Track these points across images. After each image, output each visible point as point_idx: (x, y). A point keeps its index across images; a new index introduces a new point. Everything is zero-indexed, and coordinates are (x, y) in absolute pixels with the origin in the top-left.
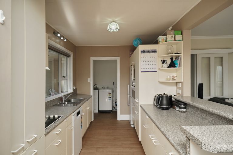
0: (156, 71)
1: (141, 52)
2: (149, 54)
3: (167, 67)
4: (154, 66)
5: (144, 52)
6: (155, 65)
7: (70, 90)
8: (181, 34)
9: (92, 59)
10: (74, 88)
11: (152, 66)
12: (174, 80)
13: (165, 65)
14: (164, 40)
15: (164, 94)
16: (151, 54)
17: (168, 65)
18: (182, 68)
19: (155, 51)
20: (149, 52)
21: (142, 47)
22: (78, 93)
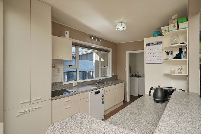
0: (162, 63)
1: (146, 44)
2: (154, 46)
3: (173, 58)
4: (159, 58)
5: (149, 44)
6: (160, 56)
7: (110, 76)
8: (186, 21)
9: (128, 53)
10: (113, 74)
11: (157, 58)
12: (180, 73)
13: (171, 57)
14: (166, 30)
15: (159, 86)
16: (156, 46)
17: (175, 56)
18: (187, 60)
19: (160, 43)
20: (153, 44)
21: (147, 41)
22: (118, 78)
